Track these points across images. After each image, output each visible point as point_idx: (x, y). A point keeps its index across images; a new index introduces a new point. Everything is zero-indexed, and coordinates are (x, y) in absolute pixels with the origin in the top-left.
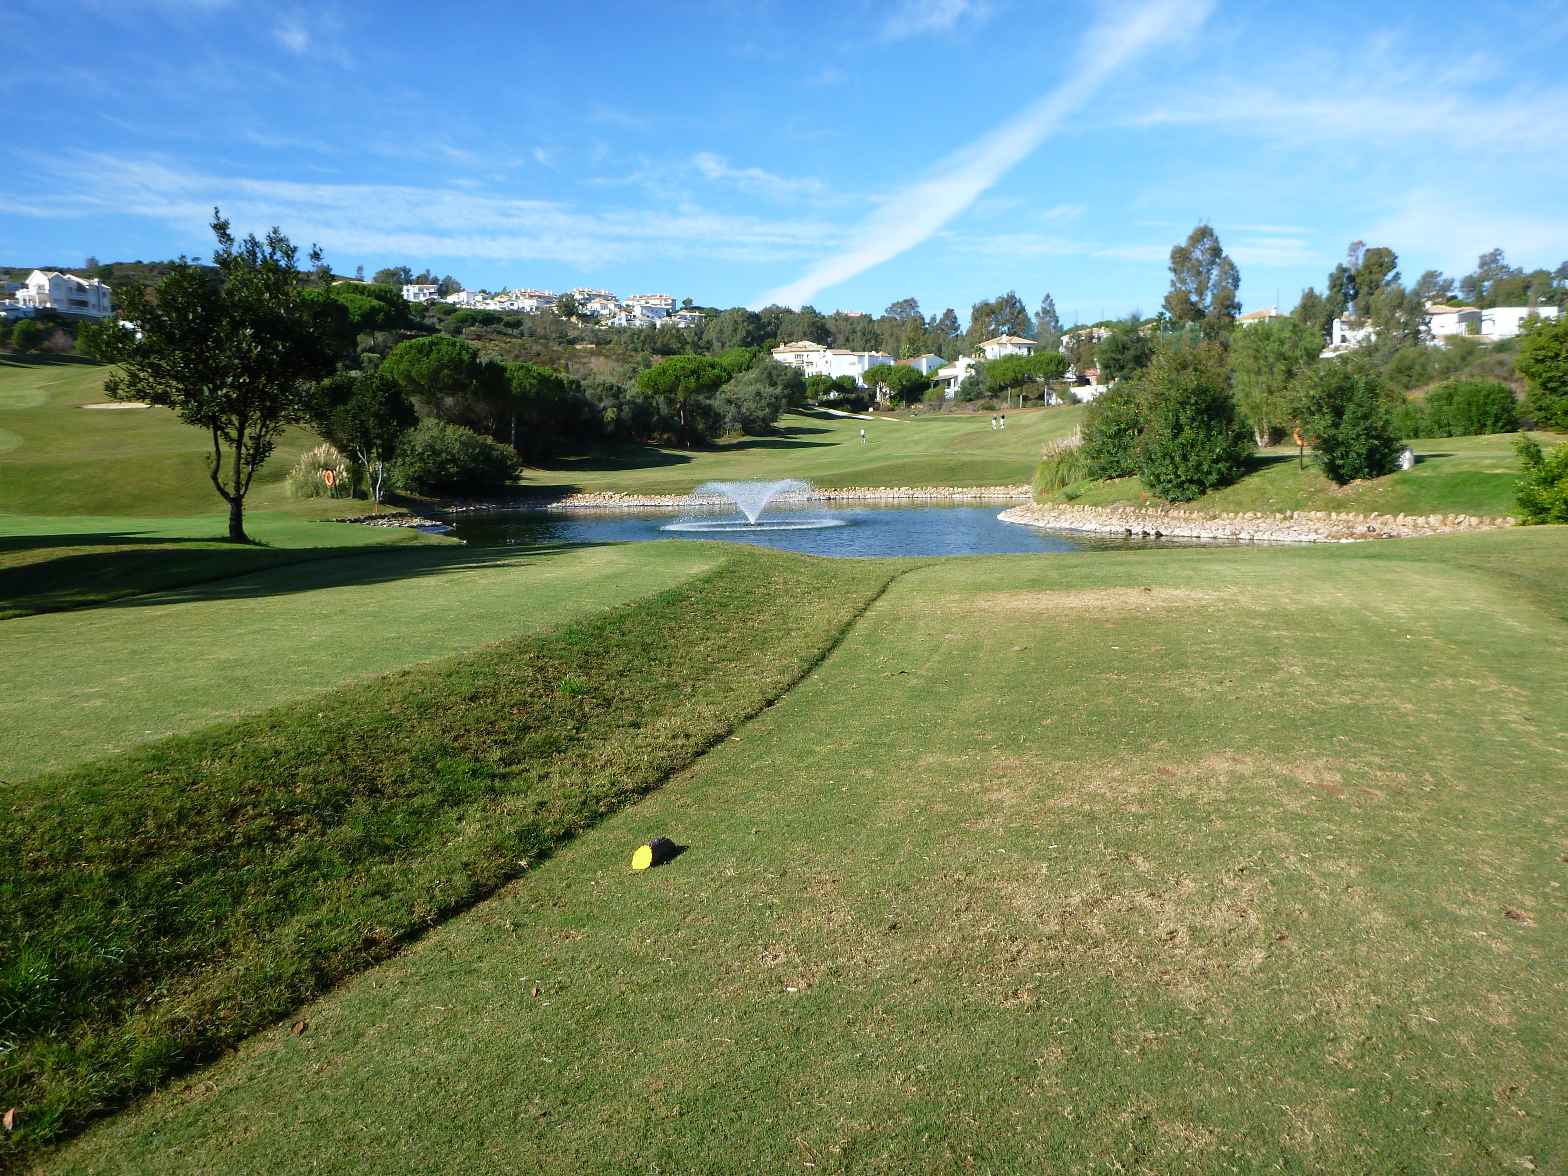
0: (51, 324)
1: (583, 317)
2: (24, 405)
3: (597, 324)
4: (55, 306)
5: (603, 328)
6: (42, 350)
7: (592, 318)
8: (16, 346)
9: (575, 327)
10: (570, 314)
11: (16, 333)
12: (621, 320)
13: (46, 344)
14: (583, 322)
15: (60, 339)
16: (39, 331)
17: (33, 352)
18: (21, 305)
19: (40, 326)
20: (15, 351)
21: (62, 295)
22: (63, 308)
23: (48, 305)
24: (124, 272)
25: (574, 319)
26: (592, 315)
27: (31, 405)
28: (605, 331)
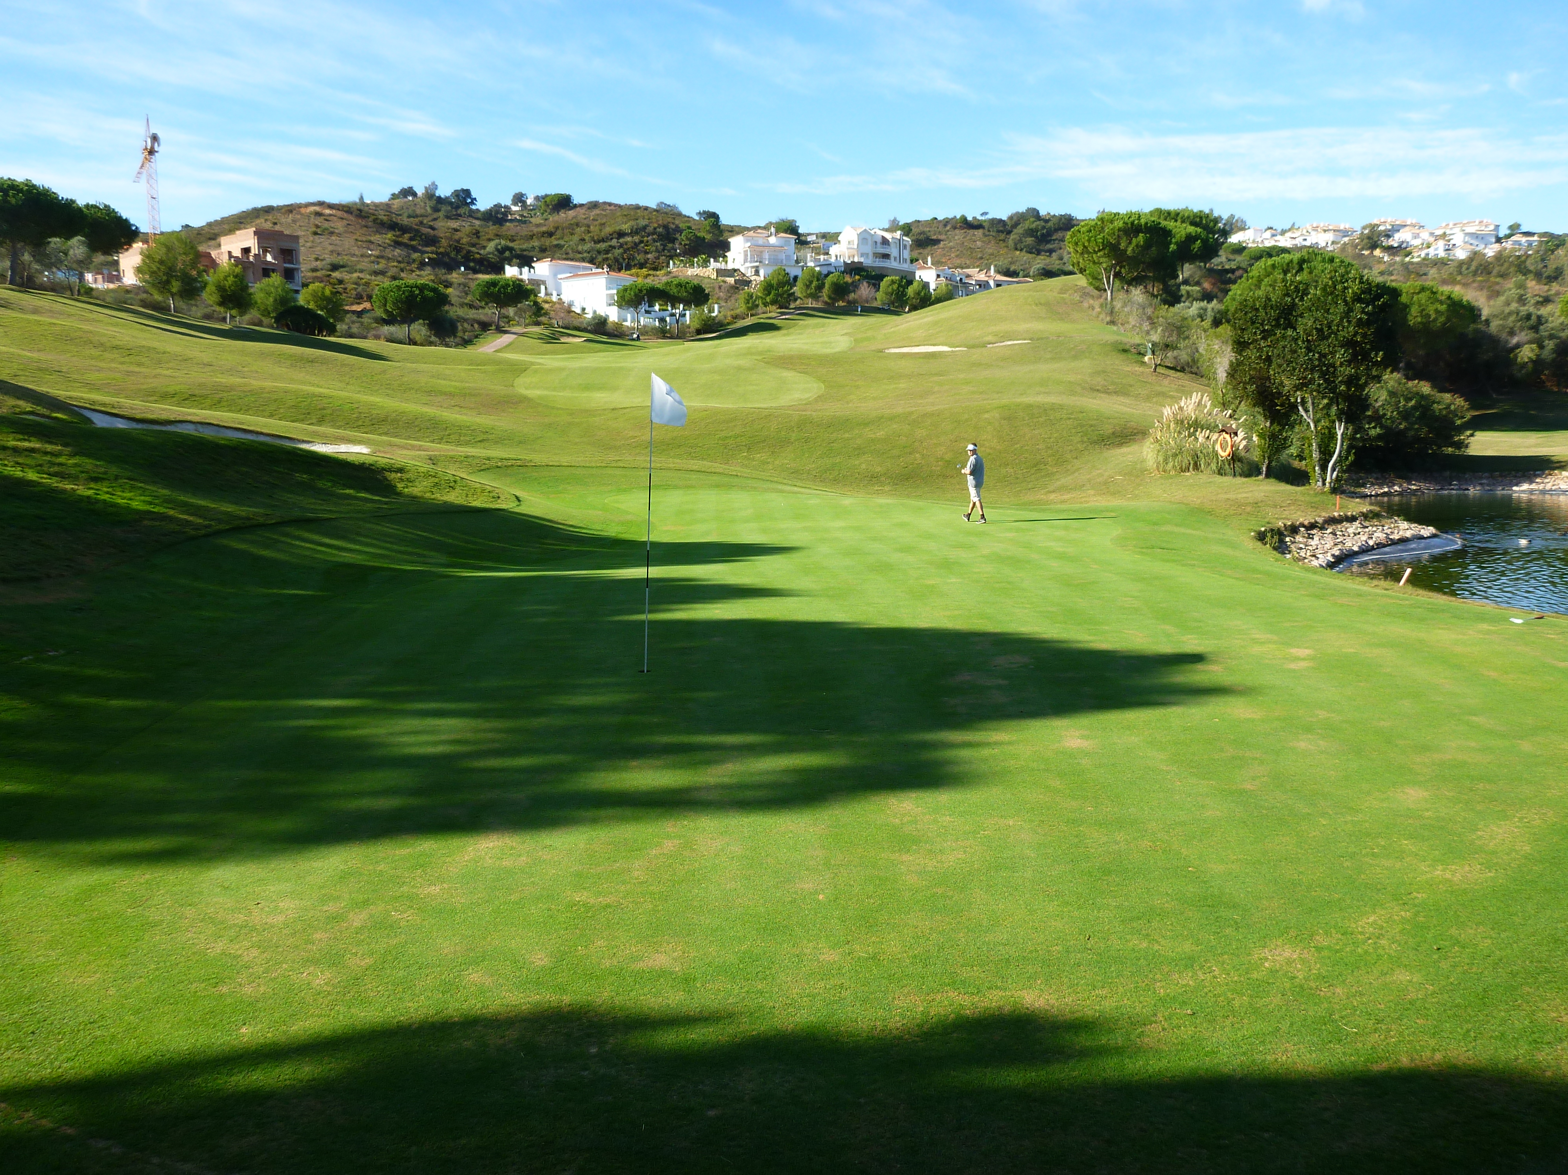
0: (857, 277)
1: (1390, 249)
2: (828, 351)
3: (1407, 256)
4: (862, 260)
5: (1416, 260)
6: (849, 302)
7: (1401, 250)
8: (826, 299)
9: (1380, 260)
10: (1374, 246)
11: (827, 286)
12: (1438, 250)
13: (852, 296)
14: (1389, 255)
15: (865, 290)
16: (846, 283)
17: (841, 304)
18: (833, 260)
19: (848, 279)
20: (826, 303)
21: (869, 249)
22: (868, 261)
23: (856, 260)
24: (921, 229)
25: (1377, 252)
26: (1400, 246)
27: (837, 350)
28: (1418, 263)
